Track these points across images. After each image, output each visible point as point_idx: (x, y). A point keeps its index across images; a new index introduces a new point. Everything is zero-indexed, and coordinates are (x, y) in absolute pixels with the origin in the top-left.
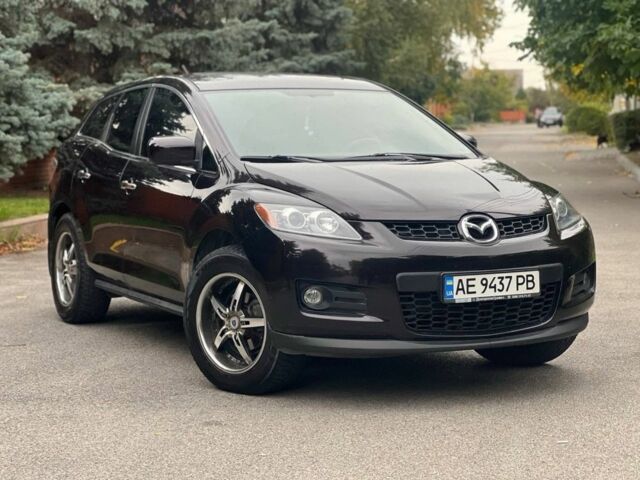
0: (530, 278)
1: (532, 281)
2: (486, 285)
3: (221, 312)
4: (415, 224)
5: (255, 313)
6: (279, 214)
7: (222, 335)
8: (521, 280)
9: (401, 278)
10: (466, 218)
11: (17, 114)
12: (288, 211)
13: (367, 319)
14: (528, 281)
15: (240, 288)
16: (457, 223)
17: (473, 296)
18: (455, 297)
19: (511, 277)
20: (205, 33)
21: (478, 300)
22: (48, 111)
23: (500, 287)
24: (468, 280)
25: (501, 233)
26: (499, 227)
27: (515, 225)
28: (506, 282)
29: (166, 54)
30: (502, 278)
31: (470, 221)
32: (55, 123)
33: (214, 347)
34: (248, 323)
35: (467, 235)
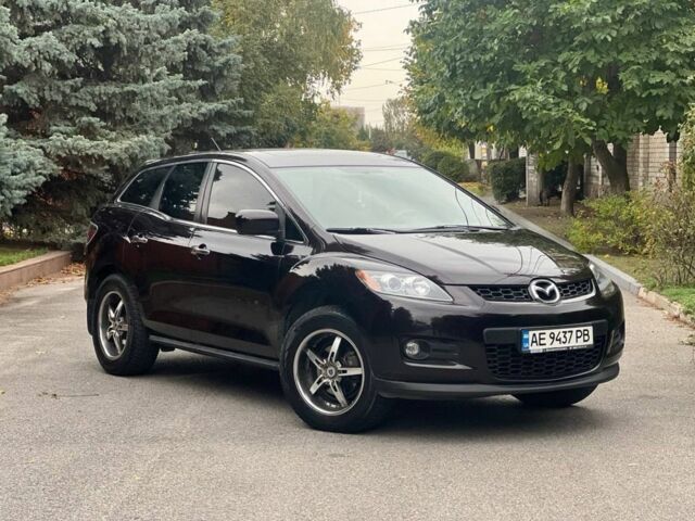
3: (319, 363)
4: (494, 288)
5: (351, 363)
6: (379, 281)
7: (318, 383)
8: (579, 334)
9: (487, 333)
10: (535, 282)
12: (387, 278)
13: (458, 366)
15: (337, 342)
16: (527, 286)
17: (544, 347)
18: (531, 348)
20: (131, 87)
23: (563, 339)
25: (562, 295)
26: (560, 290)
27: (571, 288)
28: (568, 335)
29: (93, 107)
30: (565, 332)
31: (537, 284)
33: (310, 393)
34: (345, 372)
35: (537, 296)
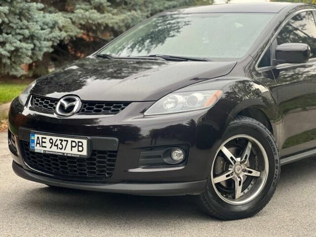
0: (80, 144)
1: (82, 146)
2: (52, 143)
11: (27, 28)
14: (79, 146)
19: (67, 141)
21: (47, 152)
22: (46, 27)
24: (42, 138)
32: (51, 35)
